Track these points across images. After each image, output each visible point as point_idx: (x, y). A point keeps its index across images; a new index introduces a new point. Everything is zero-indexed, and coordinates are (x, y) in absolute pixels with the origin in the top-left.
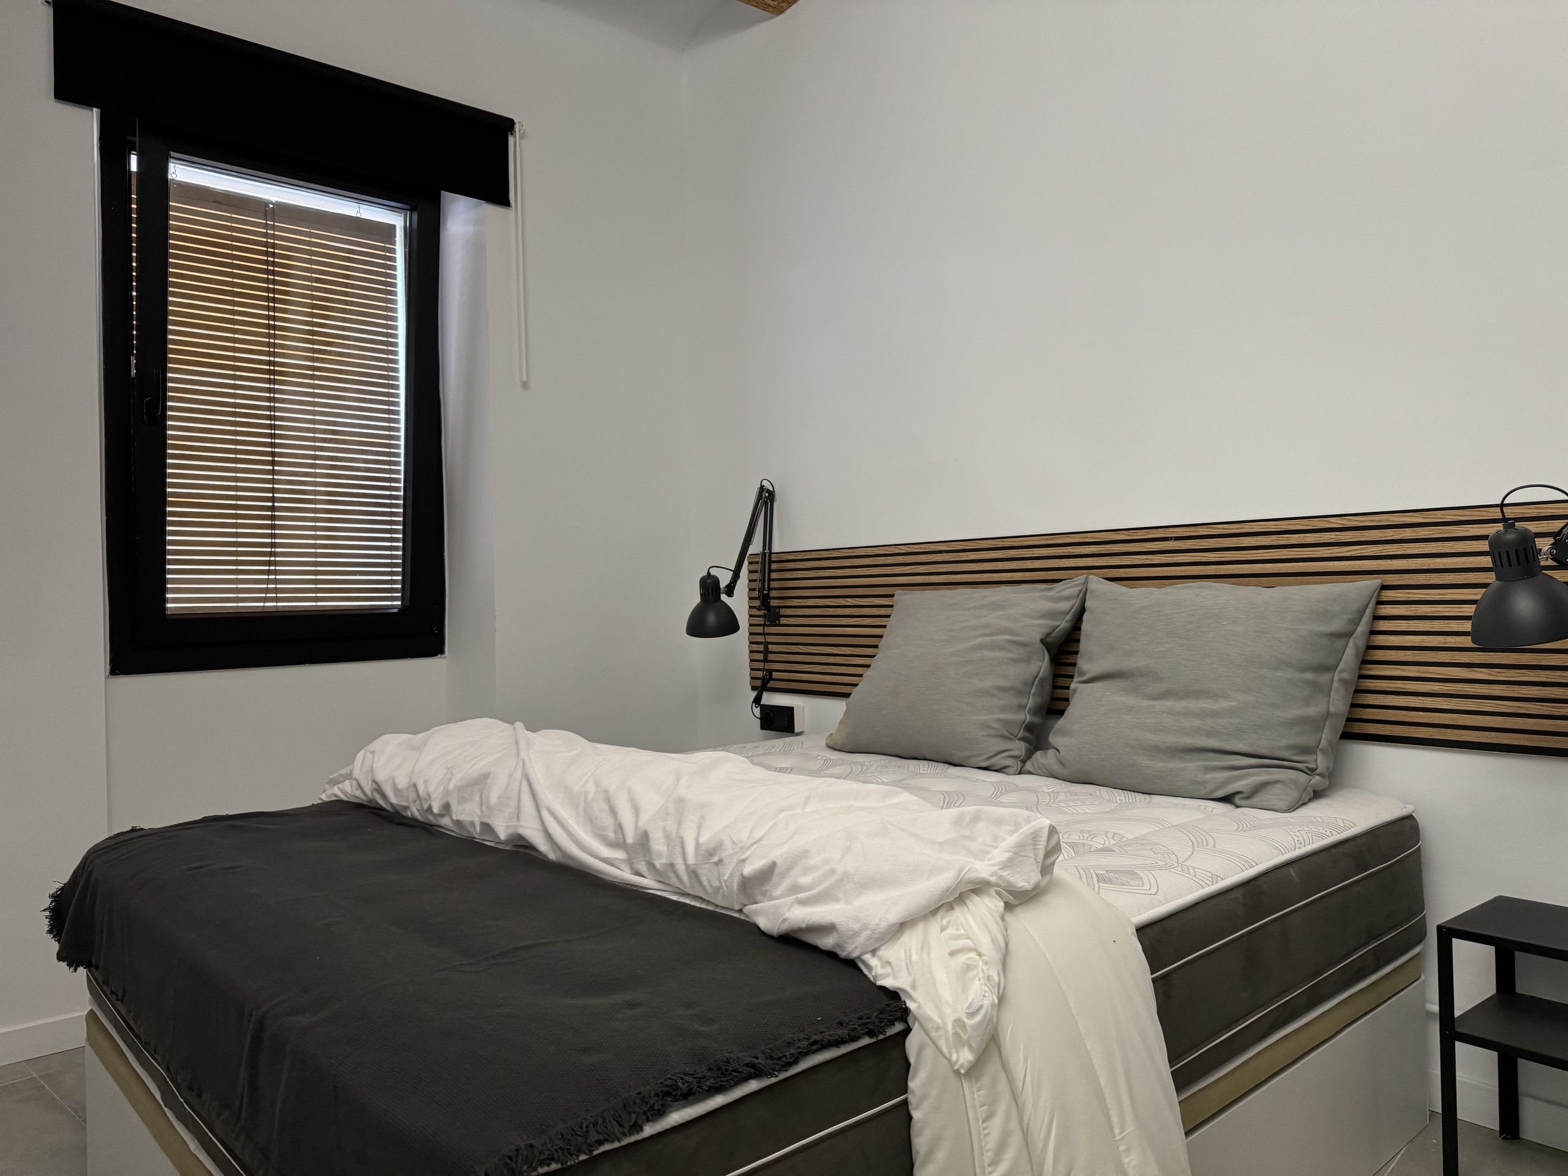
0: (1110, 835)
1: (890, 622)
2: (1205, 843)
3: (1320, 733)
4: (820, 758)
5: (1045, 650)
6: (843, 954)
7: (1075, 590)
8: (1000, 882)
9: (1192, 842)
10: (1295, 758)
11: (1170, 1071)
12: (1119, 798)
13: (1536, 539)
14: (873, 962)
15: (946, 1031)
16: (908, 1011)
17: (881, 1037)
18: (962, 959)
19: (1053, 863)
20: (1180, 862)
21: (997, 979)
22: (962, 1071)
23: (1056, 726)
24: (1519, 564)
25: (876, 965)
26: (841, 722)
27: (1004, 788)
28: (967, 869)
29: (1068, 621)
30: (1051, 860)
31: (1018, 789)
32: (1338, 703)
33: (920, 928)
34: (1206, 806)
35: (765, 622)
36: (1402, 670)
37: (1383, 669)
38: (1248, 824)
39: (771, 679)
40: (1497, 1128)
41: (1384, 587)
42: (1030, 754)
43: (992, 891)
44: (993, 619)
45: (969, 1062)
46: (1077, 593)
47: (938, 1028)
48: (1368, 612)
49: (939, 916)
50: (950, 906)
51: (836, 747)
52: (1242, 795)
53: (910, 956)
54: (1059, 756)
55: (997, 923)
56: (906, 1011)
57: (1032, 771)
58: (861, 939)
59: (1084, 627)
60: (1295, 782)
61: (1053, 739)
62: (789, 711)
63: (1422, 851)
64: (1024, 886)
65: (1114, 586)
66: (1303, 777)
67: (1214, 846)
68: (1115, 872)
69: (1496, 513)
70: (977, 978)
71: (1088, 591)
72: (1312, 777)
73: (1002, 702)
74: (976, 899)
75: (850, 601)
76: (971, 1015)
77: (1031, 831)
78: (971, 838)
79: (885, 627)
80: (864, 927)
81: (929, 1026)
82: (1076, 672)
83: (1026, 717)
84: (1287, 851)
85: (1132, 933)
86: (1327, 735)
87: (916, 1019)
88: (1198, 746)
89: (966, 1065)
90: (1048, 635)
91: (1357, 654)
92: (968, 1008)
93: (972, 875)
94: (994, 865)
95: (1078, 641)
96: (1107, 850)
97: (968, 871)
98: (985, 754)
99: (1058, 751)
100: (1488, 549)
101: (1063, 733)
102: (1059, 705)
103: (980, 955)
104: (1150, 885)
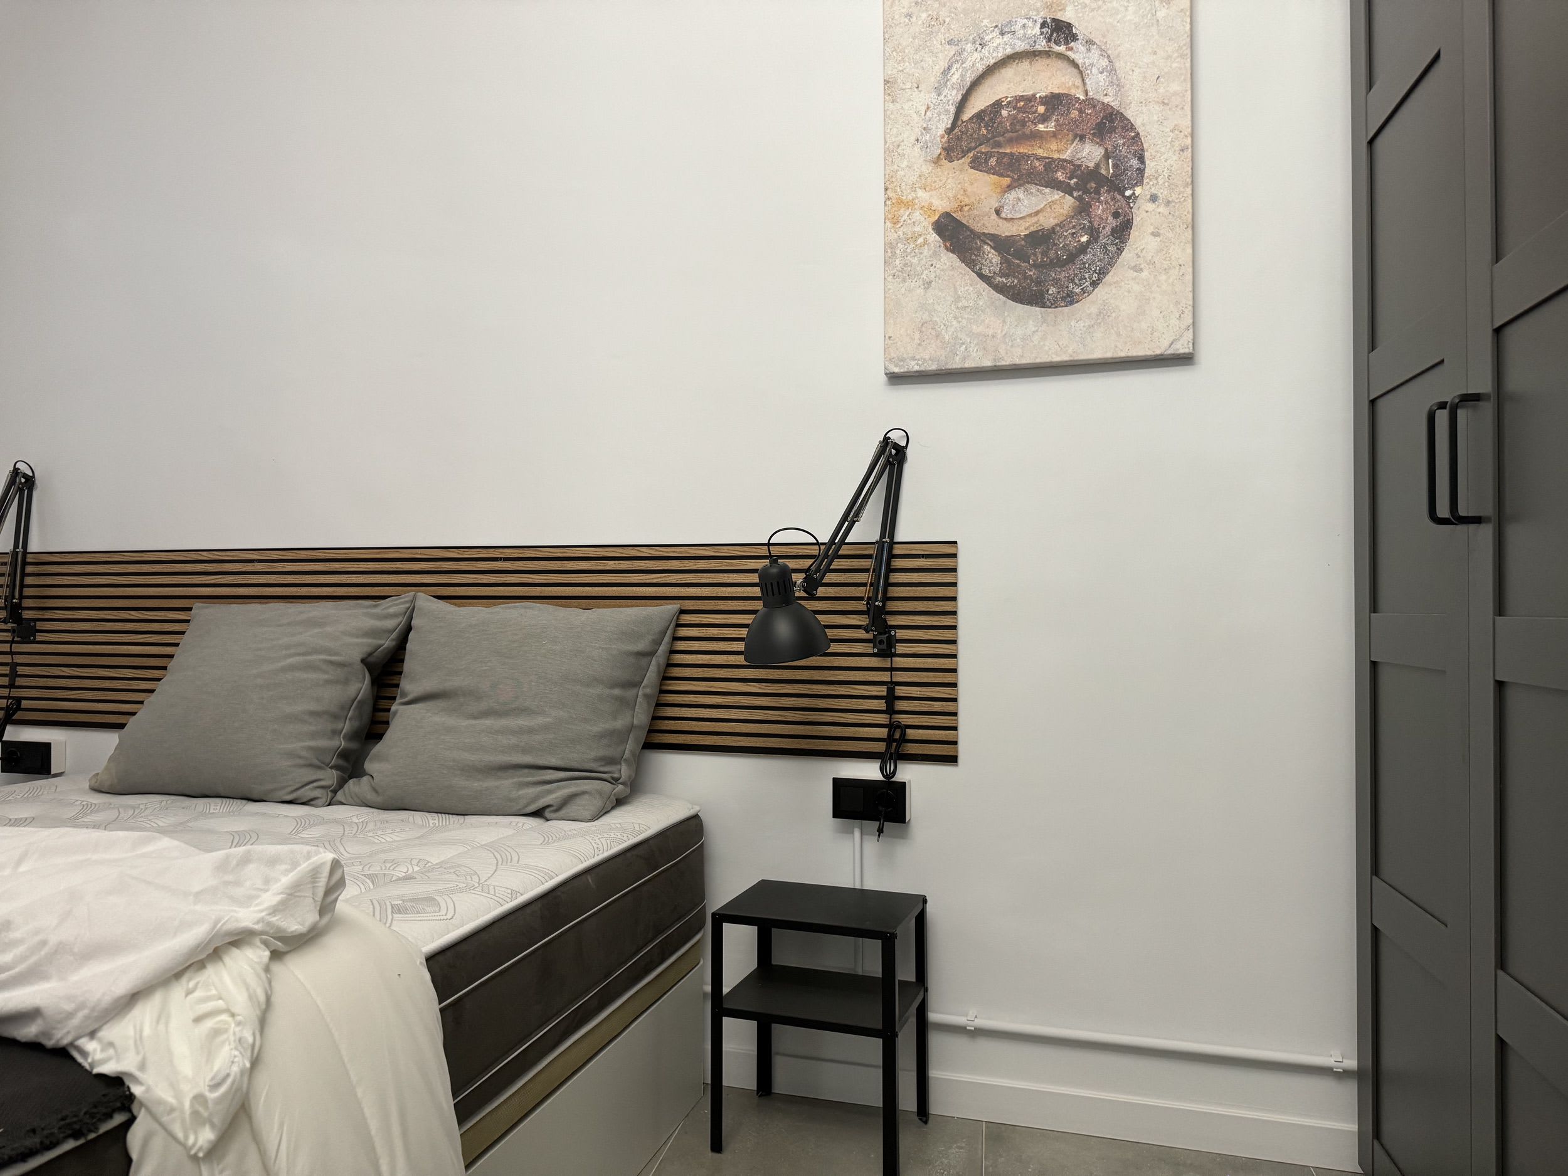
0: (415, 862)
1: (184, 640)
2: (509, 861)
3: (625, 744)
4: (77, 803)
5: (366, 670)
6: (49, 1043)
7: (403, 607)
8: (267, 929)
9: (497, 860)
10: (602, 769)
11: (452, 1103)
12: (433, 822)
13: (792, 574)
14: (91, 1046)
15: (182, 1111)
16: (133, 1097)
17: (92, 1136)
18: (209, 1024)
19: (336, 900)
20: (481, 882)
21: (250, 1040)
22: (201, 1155)
23: (372, 751)
24: (780, 594)
25: (95, 1050)
26: (111, 759)
27: (308, 822)
28: (226, 919)
29: (393, 640)
30: (333, 897)
31: (323, 822)
32: (641, 716)
33: (157, 998)
34: (518, 822)
35: (14, 638)
36: (694, 685)
37: (679, 685)
38: (554, 837)
39: (19, 708)
40: (755, 1088)
41: (683, 612)
42: (342, 783)
43: (257, 941)
44: (309, 636)
45: (210, 1142)
46: (404, 610)
47: (172, 1110)
48: (669, 633)
49: (184, 980)
50: (201, 965)
51: (103, 790)
52: (552, 809)
53: (141, 1031)
54: (373, 784)
55: (258, 976)
56: (131, 1097)
57: (343, 801)
58: (75, 1021)
59: (409, 646)
60: (600, 793)
61: (368, 766)
62: (45, 749)
63: (705, 846)
64: (297, 929)
65: (442, 604)
66: (607, 787)
67: (518, 862)
68: (411, 900)
69: (764, 551)
70: (227, 1043)
71: (415, 609)
72: (616, 786)
73: (313, 728)
74: (235, 952)
75: (135, 615)
76: (215, 1087)
77: (311, 867)
78: (237, 883)
79: (177, 645)
80: (81, 1007)
81: (158, 1110)
82: (399, 693)
83: (341, 743)
84: (586, 859)
85: (421, 963)
86: (631, 746)
87: (142, 1104)
88: (514, 763)
89: (206, 1146)
90: (370, 654)
91: (659, 672)
92: (212, 1079)
93: (232, 926)
94: (262, 911)
95: (402, 661)
96: (408, 878)
97: (227, 921)
98: (290, 786)
99: (373, 777)
100: (758, 581)
101: (380, 758)
102: (379, 728)
103: (233, 1015)
104: (447, 910)
